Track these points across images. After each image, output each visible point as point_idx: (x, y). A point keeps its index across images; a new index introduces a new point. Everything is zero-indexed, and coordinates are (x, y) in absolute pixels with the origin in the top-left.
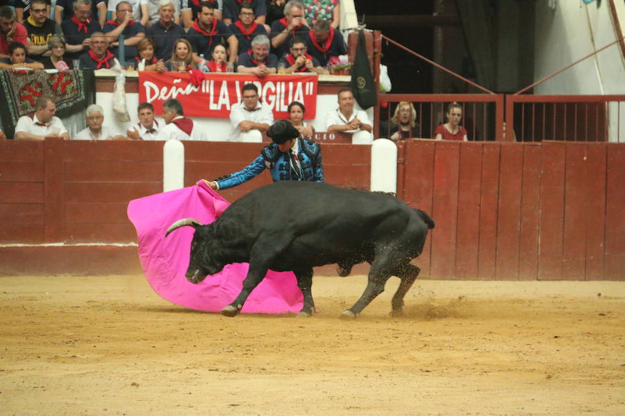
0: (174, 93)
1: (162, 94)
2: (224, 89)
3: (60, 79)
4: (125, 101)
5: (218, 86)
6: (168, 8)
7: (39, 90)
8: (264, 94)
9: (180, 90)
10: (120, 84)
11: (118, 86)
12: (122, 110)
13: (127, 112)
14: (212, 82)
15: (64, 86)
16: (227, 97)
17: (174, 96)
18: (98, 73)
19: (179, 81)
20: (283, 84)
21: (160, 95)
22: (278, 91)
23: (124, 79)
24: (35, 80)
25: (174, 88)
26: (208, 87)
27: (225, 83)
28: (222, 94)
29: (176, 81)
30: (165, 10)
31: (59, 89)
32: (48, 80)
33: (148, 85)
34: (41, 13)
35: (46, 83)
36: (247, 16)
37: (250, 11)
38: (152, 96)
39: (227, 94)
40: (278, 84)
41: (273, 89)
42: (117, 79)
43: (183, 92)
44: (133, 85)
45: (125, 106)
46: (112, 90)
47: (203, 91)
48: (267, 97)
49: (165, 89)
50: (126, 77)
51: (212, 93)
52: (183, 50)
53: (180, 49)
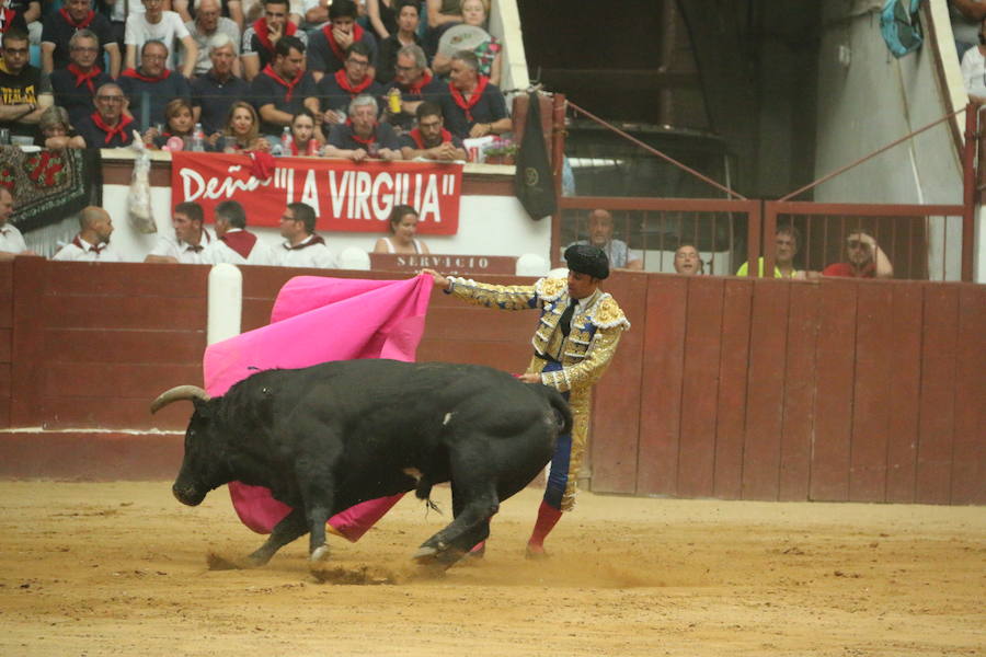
0: (229, 188)
1: (210, 189)
2: (311, 184)
3: (44, 162)
4: (150, 199)
5: (300, 178)
6: (225, 50)
7: (9, 179)
8: (375, 192)
9: (239, 183)
10: (142, 173)
11: (138, 175)
12: (144, 214)
13: (152, 218)
14: (291, 171)
15: (50, 173)
16: (315, 196)
17: (230, 193)
18: (106, 154)
19: (238, 168)
20: (406, 177)
21: (206, 190)
22: (398, 188)
23: (149, 164)
24: (3, 163)
25: (229, 180)
26: (284, 180)
27: (311, 173)
28: (306, 190)
29: (232, 169)
30: (220, 54)
31: (42, 177)
32: (24, 164)
33: (187, 174)
34: (18, 55)
35: (21, 168)
36: (359, 67)
37: (363, 58)
38: (192, 193)
39: (314, 191)
40: (398, 176)
41: (390, 185)
42: (138, 163)
43: (244, 188)
44: (164, 174)
45: (149, 208)
46: (128, 180)
47: (277, 185)
48: (380, 197)
49: (214, 182)
50: (152, 161)
51: (291, 189)
52: (243, 121)
53: (239, 117)
